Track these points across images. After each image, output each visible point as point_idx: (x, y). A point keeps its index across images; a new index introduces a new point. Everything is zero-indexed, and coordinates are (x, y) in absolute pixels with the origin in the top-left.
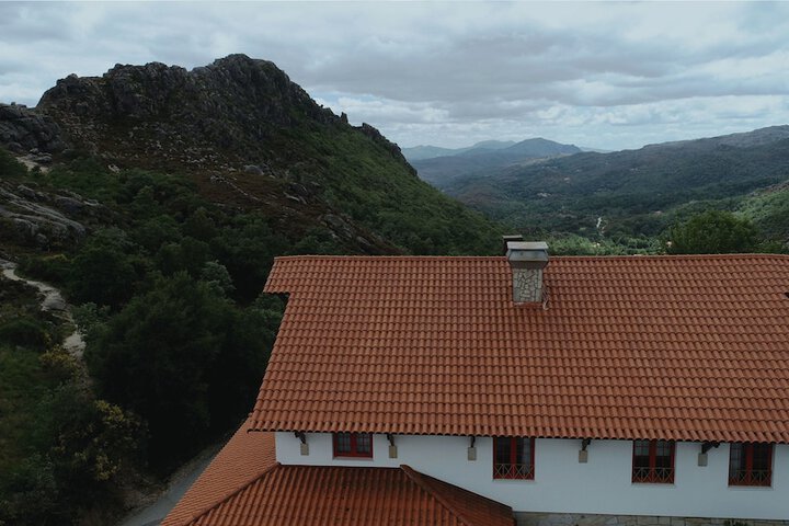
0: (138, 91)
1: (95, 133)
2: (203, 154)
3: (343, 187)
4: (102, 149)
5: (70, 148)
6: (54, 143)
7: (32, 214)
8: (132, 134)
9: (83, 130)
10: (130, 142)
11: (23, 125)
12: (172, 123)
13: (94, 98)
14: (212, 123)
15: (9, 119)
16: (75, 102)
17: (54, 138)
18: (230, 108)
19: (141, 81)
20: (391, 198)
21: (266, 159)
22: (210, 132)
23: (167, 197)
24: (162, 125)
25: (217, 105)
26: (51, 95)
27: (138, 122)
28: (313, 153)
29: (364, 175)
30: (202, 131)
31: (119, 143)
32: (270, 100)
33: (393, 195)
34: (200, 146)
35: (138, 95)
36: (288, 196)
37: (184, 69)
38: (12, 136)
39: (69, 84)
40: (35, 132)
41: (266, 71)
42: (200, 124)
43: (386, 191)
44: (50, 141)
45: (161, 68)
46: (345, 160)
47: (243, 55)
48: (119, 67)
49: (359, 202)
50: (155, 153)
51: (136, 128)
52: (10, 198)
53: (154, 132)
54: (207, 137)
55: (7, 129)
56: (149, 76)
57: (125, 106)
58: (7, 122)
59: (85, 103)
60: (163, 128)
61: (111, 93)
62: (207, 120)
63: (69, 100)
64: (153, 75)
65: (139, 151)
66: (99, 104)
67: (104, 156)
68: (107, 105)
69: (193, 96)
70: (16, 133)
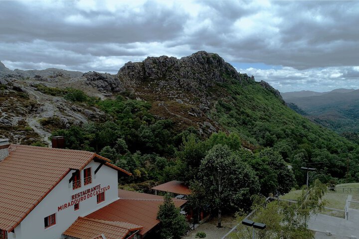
0: (154, 67)
1: (135, 84)
2: (177, 93)
3: (242, 109)
4: (136, 91)
5: (124, 90)
6: (117, 89)
8: (149, 85)
9: (131, 83)
10: (148, 88)
11: (106, 81)
12: (167, 80)
13: (137, 70)
14: (184, 81)
16: (129, 72)
17: (117, 86)
18: (194, 74)
19: (156, 63)
20: (266, 115)
22: (182, 85)
23: (137, 111)
24: (162, 81)
25: (188, 72)
26: (122, 69)
27: (153, 80)
28: (231, 94)
29: (254, 104)
30: (179, 84)
31: (144, 88)
32: (214, 70)
33: (268, 114)
34: (177, 90)
35: (154, 69)
36: (190, 113)
37: (176, 58)
39: (128, 65)
40: (111, 84)
41: (213, 58)
42: (179, 81)
43: (264, 112)
44: (116, 88)
45: (166, 58)
46: (246, 97)
47: (204, 51)
48: (149, 58)
49: (248, 116)
50: (157, 93)
51: (152, 83)
53: (158, 84)
54: (181, 87)
55: (100, 83)
56: (160, 61)
57: (149, 74)
58: (101, 80)
59: (133, 73)
60: (162, 83)
61: (144, 69)
62: (182, 80)
63: (127, 71)
64: (161, 61)
65: (151, 92)
66: (138, 73)
67: (136, 94)
68: (141, 73)
69: (177, 70)
70: (103, 85)
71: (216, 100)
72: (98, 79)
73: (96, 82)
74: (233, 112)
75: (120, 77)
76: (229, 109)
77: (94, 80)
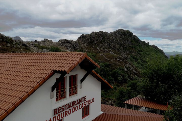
0: (96, 37)
1: (86, 46)
2: (108, 51)
4: (87, 49)
5: (80, 49)
6: (77, 48)
8: (93, 46)
9: (84, 45)
10: (93, 48)
11: (71, 44)
12: (103, 44)
13: (87, 39)
14: (112, 44)
15: (69, 43)
17: (77, 46)
18: (117, 41)
19: (97, 35)
24: (100, 44)
25: (114, 40)
26: (79, 38)
27: (95, 44)
28: (137, 51)
30: (109, 46)
31: (91, 48)
32: (127, 39)
34: (108, 49)
35: (96, 38)
36: (118, 59)
37: (107, 32)
38: (69, 46)
39: (82, 36)
40: (73, 45)
41: (127, 33)
42: (109, 44)
44: (76, 47)
45: (102, 32)
46: (146, 53)
47: (122, 29)
48: (93, 32)
50: (98, 50)
51: (95, 45)
53: (98, 46)
54: (110, 47)
55: (68, 45)
56: (99, 34)
57: (93, 40)
58: (68, 43)
59: (85, 40)
60: (100, 45)
61: (91, 38)
62: (111, 43)
63: (82, 39)
64: (100, 34)
65: (94, 50)
66: (88, 40)
67: (87, 50)
68: (89, 40)
69: (108, 38)
70: (69, 45)
71: (129, 54)
72: (67, 43)
73: (66, 44)
74: (139, 61)
75: (78, 42)
76: (137, 60)
77: (65, 43)
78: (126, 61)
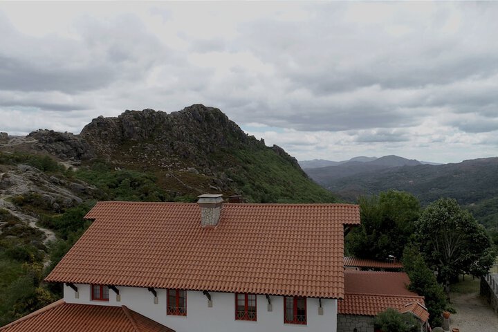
0: (137, 125)
1: (110, 149)
2: (172, 162)
3: (257, 183)
4: (113, 158)
5: (96, 157)
6: (86, 155)
7: (54, 192)
8: (131, 150)
9: (104, 147)
10: (130, 155)
11: (69, 144)
12: (155, 144)
13: (111, 129)
14: (178, 144)
15: (62, 141)
16: (101, 131)
17: (86, 152)
18: (191, 135)
19: (139, 120)
20: (287, 190)
21: (210, 165)
22: (177, 149)
23: (139, 185)
24: (149, 145)
25: (183, 133)
26: (88, 128)
27: (135, 143)
28: (240, 162)
29: (271, 176)
30: (173, 149)
31: (123, 155)
32: (216, 131)
33: (289, 188)
34: (171, 157)
35: (136, 128)
36: (211, 186)
37: (165, 113)
38: (63, 150)
39: (98, 122)
40: (76, 149)
41: (214, 114)
42: (172, 145)
43: (285, 186)
44: (83, 154)
45: (151, 112)
46: (260, 167)
47: (201, 105)
48: (127, 112)
49: (266, 192)
50: (144, 161)
51: (134, 147)
52: (44, 183)
53: (144, 149)
54: (175, 153)
55: (60, 146)
56: (144, 117)
57: (129, 134)
58: (61, 143)
59: (106, 132)
60: (149, 147)
61: (121, 127)
62: (177, 142)
63: (97, 131)
64: (146, 116)
65: (134, 159)
66: (114, 133)
67: (113, 162)
68: (119, 133)
69: (169, 128)
70: (65, 149)
72: (56, 141)
73: (53, 145)
74: (248, 186)
75: (87, 138)
76: (241, 183)
77: (50, 142)
78: (229, 190)
